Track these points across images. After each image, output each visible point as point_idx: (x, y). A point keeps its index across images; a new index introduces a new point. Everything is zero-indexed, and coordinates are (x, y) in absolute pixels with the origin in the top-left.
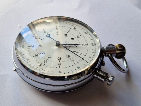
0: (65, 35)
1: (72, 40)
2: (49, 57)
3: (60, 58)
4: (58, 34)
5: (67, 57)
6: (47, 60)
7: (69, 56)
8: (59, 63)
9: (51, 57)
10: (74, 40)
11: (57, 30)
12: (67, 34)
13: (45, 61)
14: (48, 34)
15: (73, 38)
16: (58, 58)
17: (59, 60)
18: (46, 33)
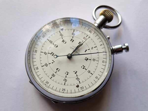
0: (62, 42)
1: (72, 42)
2: (76, 73)
3: (83, 66)
4: (57, 46)
5: (87, 61)
6: (77, 77)
7: (87, 58)
8: (87, 70)
9: (77, 72)
10: (74, 40)
11: (53, 43)
12: (64, 40)
13: (77, 79)
14: (50, 53)
15: (71, 39)
16: (82, 67)
17: (84, 68)
18: (47, 53)
